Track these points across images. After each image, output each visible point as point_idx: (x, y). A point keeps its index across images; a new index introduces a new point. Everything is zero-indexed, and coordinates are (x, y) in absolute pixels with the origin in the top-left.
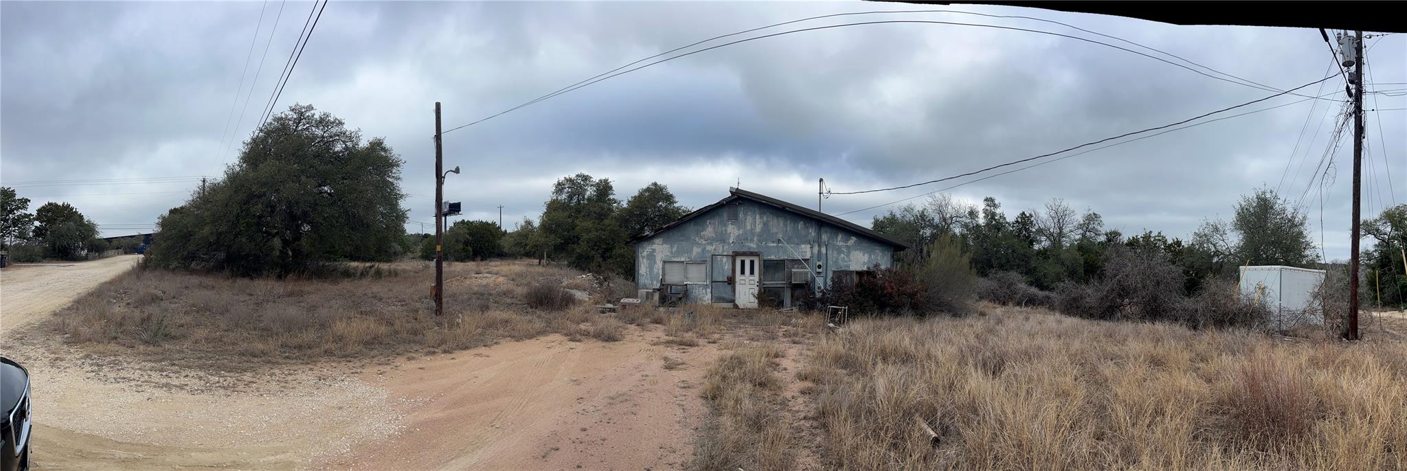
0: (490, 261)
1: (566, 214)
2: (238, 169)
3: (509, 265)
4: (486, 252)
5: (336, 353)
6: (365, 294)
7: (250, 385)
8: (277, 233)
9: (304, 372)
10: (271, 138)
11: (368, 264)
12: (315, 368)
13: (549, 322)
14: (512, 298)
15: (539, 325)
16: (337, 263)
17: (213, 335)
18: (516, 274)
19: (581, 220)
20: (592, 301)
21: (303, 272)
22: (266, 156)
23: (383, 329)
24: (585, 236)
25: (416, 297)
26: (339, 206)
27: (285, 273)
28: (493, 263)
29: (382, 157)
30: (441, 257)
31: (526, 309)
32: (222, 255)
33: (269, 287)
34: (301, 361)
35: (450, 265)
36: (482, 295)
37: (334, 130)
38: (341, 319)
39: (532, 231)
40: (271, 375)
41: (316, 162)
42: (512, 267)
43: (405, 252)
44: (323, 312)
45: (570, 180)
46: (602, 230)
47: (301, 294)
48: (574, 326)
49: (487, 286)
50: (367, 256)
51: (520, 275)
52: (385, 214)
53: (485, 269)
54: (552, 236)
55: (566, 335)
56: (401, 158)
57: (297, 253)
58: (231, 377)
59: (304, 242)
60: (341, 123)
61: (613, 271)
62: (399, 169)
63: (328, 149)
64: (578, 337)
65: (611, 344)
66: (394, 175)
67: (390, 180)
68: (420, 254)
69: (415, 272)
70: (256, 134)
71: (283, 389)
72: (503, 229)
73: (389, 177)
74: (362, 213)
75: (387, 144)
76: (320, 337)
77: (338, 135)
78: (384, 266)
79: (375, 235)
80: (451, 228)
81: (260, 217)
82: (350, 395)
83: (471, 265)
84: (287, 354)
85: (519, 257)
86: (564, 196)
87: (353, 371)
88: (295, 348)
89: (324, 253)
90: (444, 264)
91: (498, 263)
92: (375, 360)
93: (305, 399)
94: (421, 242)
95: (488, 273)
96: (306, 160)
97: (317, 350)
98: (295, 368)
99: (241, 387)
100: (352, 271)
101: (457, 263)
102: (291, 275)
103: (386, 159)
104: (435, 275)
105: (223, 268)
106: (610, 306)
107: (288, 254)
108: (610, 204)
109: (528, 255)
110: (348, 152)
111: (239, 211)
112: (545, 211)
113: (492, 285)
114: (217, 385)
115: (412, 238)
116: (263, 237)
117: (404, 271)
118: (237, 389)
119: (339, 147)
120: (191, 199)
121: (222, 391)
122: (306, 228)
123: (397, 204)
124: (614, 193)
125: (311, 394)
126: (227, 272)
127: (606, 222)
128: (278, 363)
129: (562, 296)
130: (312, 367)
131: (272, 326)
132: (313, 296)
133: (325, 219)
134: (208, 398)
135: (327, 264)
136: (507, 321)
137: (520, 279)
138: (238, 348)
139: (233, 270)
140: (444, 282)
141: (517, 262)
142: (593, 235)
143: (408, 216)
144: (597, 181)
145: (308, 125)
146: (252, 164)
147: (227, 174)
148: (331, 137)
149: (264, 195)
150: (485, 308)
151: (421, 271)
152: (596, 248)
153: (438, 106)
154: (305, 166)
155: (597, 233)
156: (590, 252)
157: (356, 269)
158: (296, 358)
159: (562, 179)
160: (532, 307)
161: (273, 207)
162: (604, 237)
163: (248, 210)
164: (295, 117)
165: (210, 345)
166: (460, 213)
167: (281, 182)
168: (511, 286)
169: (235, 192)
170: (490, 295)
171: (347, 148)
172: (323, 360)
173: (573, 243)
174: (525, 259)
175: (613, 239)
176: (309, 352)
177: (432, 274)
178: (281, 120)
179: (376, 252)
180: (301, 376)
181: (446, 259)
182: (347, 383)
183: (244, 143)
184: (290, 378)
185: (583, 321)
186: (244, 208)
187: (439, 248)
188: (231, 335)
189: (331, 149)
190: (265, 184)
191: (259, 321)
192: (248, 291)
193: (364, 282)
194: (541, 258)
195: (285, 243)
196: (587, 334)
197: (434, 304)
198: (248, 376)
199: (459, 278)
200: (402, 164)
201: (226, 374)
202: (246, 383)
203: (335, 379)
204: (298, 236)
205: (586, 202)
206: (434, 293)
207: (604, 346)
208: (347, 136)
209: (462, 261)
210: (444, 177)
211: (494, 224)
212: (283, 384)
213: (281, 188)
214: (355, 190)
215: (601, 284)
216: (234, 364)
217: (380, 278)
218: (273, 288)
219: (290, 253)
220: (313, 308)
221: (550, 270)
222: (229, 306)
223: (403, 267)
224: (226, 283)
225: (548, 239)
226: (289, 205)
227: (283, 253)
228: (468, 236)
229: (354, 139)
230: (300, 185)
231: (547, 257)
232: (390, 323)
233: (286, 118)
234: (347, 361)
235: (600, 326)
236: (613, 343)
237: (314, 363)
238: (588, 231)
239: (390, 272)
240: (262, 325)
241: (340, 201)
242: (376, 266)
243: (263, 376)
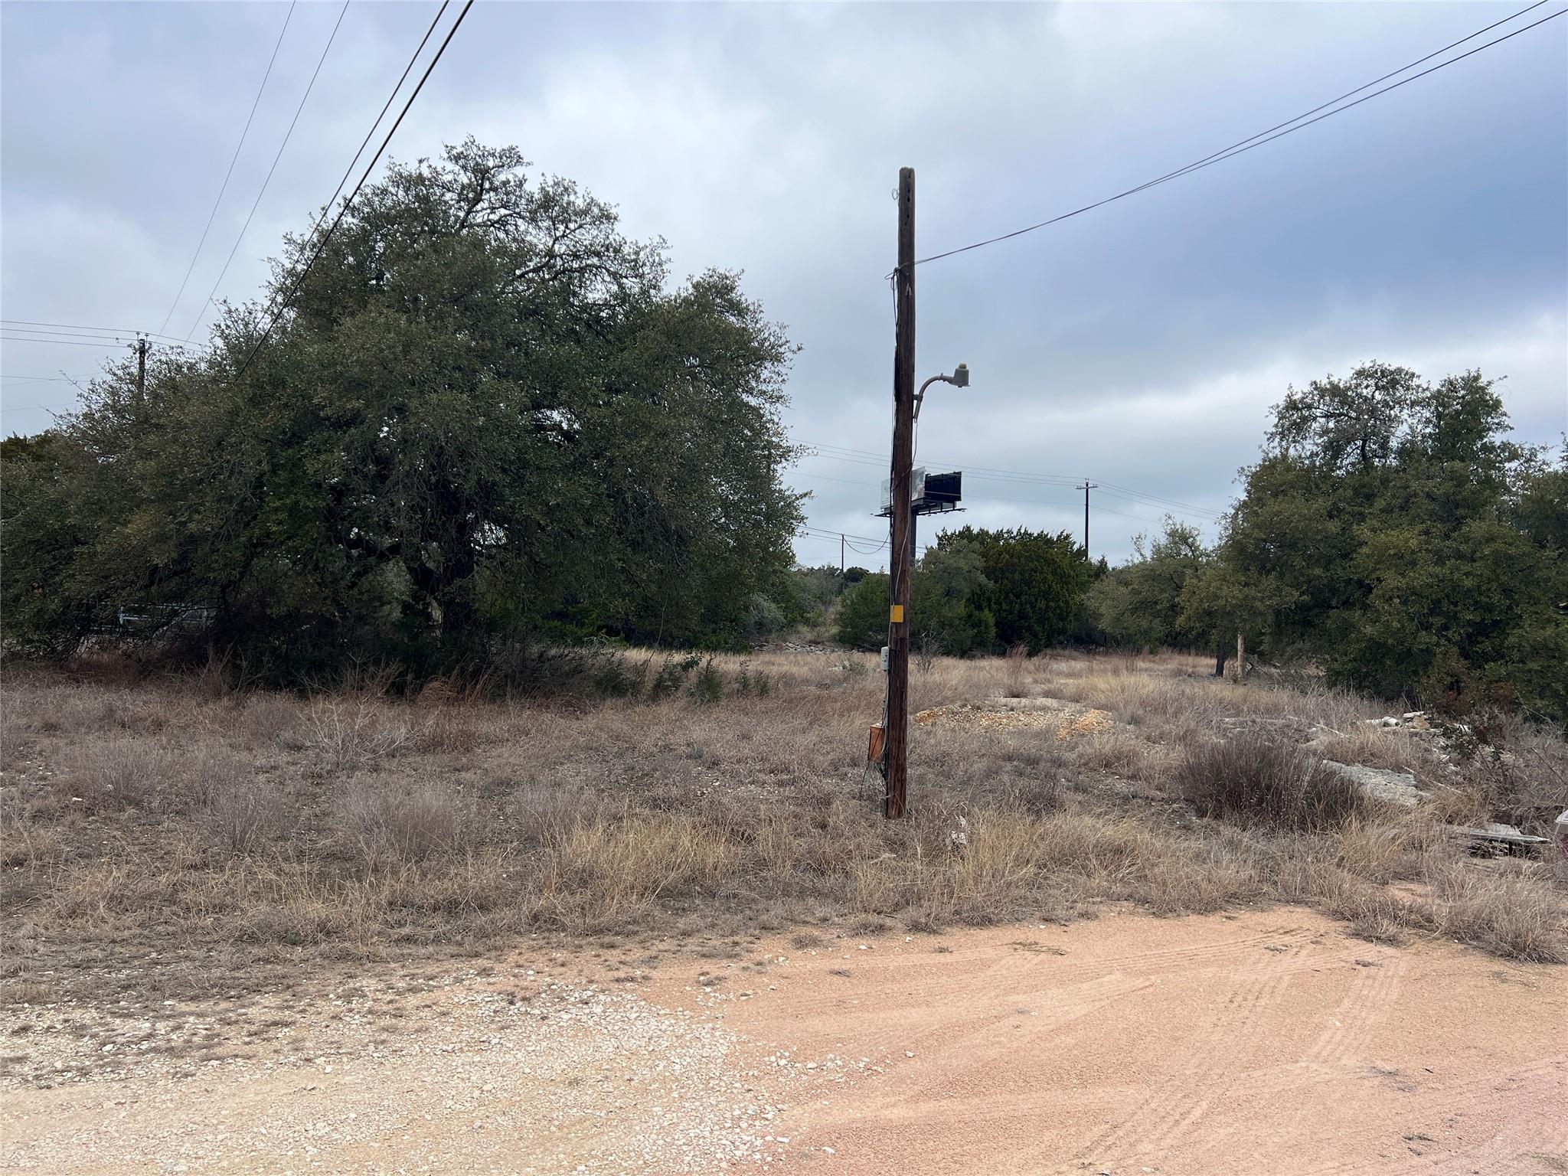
0: (1054, 657)
1: (1321, 504)
2: (265, 323)
3: (1116, 672)
4: (1037, 628)
5: (567, 921)
6: (668, 748)
7: (271, 1034)
8: (395, 549)
9: (459, 980)
10: (384, 236)
11: (679, 657)
12: (498, 967)
13: (1269, 869)
14: (1133, 777)
15: (1232, 871)
16: (584, 652)
17: (144, 885)
18: (1143, 704)
19: (1376, 523)
20: (1429, 808)
21: (476, 674)
22: (364, 295)
23: (719, 853)
24: (1392, 580)
25: (822, 761)
26: (596, 474)
27: (417, 677)
28: (1063, 666)
29: (729, 330)
30: (903, 640)
31: (1182, 816)
32: (200, 616)
33: (359, 722)
34: (454, 949)
35: (925, 668)
36: (1033, 762)
37: (588, 236)
38: (589, 822)
39: (1193, 564)
40: (348, 997)
41: (528, 329)
42: (1129, 680)
43: (791, 624)
44: (533, 799)
45: (1334, 391)
46: (1460, 556)
47: (466, 743)
48: (1366, 889)
49: (1044, 734)
50: (675, 632)
51: (1158, 706)
52: (734, 504)
53: (1036, 681)
54: (1270, 582)
55: (1338, 915)
56: (787, 335)
57: (460, 615)
58: (199, 1015)
59: (481, 579)
60: (607, 217)
61: (1513, 706)
62: (780, 368)
63: (566, 292)
64: (1388, 927)
65: (1531, 971)
66: (763, 387)
67: (753, 401)
68: (835, 630)
69: (821, 685)
70: (333, 214)
71: (384, 1036)
72: (1094, 557)
73: (750, 391)
74: (664, 499)
75: (746, 292)
76: (521, 876)
77: (598, 254)
78: (728, 664)
79: (703, 567)
80: (930, 552)
81: (340, 493)
82: (608, 1047)
83: (992, 668)
84: (406, 930)
85: (1147, 648)
86: (1309, 447)
87: (621, 974)
88: (435, 909)
89: (545, 617)
90: (912, 663)
91: (1079, 665)
92: (692, 944)
93: (458, 1060)
94: (840, 592)
95: (1047, 694)
96: (497, 320)
97: (505, 915)
98: (432, 969)
99: (236, 1040)
100: (631, 676)
101: (947, 661)
102: (436, 684)
103: (742, 338)
104: (883, 695)
105: (202, 660)
106: (1513, 833)
107: (429, 617)
108: (1490, 465)
109: (1178, 642)
110: (627, 307)
111: (265, 466)
112: (1243, 497)
113: (1063, 733)
114: (145, 1045)
115: (812, 582)
116: (349, 557)
117: (788, 680)
118: (218, 1050)
119: (598, 291)
120: (81, 408)
121: (160, 1065)
122: (492, 535)
123: (769, 478)
124: (1506, 421)
125: (481, 1045)
126: (215, 671)
127: (1476, 528)
128: (374, 958)
129: (1313, 784)
130: (487, 964)
131: (362, 845)
132: (505, 751)
133: (550, 511)
134: (102, 1091)
135: (553, 652)
136: (1119, 851)
137: (1157, 720)
138: (235, 921)
139: (239, 667)
140: (910, 718)
141: (1140, 664)
142: (1422, 576)
143: (803, 512)
144: (1435, 386)
145: (503, 211)
146: (318, 313)
147: (225, 338)
148: (576, 256)
149: (354, 419)
150: (1043, 804)
151: (840, 682)
152: (1437, 621)
153: (907, 179)
154: (493, 339)
155: (1438, 569)
156: (1414, 634)
157: (641, 669)
158: (437, 940)
159: (1301, 388)
160: (1201, 813)
161: (384, 463)
162: (1468, 583)
163: (297, 464)
164: (466, 181)
165: (128, 919)
166: (959, 505)
167: (413, 383)
168: (1128, 739)
169: (254, 402)
170: (1059, 763)
171: (623, 297)
172: (525, 942)
173: (1347, 604)
174: (1166, 653)
175: (1507, 592)
176: (482, 919)
177: (871, 693)
178: (416, 185)
179: (703, 618)
180: (449, 994)
181: (918, 648)
182: (598, 1010)
183: (290, 241)
184: (412, 1001)
185: (1398, 876)
186: (283, 456)
187: (897, 614)
188: (214, 879)
189: (575, 294)
190: (356, 386)
191: (318, 831)
192: (287, 735)
193: (666, 710)
194: (1224, 653)
195: (423, 579)
196: (1423, 923)
197: (879, 782)
198: (263, 1007)
199: (956, 707)
200: (789, 355)
201: (183, 1007)
202: (254, 1028)
203: (562, 999)
204: (462, 561)
205: (1393, 461)
206: (880, 749)
207: (1498, 975)
208: (624, 260)
209: (964, 652)
210: (920, 398)
211: (1064, 540)
212: (387, 1021)
213: (413, 404)
214: (647, 427)
215: (1463, 752)
216: (216, 973)
217: (715, 698)
218: (373, 723)
219: (437, 614)
220: (500, 787)
221: (1264, 696)
222: (211, 785)
223: (785, 669)
224: (211, 709)
225: (1252, 592)
226: (438, 457)
227: (414, 611)
228: (982, 579)
229: (646, 269)
230: (475, 398)
231: (1246, 651)
232: (742, 836)
233: (433, 182)
234: (602, 946)
235: (1477, 902)
236: (1539, 967)
237: (493, 953)
238: (1405, 561)
239: (744, 682)
240: (328, 842)
241: (597, 457)
242: (703, 663)
243: (320, 1002)
